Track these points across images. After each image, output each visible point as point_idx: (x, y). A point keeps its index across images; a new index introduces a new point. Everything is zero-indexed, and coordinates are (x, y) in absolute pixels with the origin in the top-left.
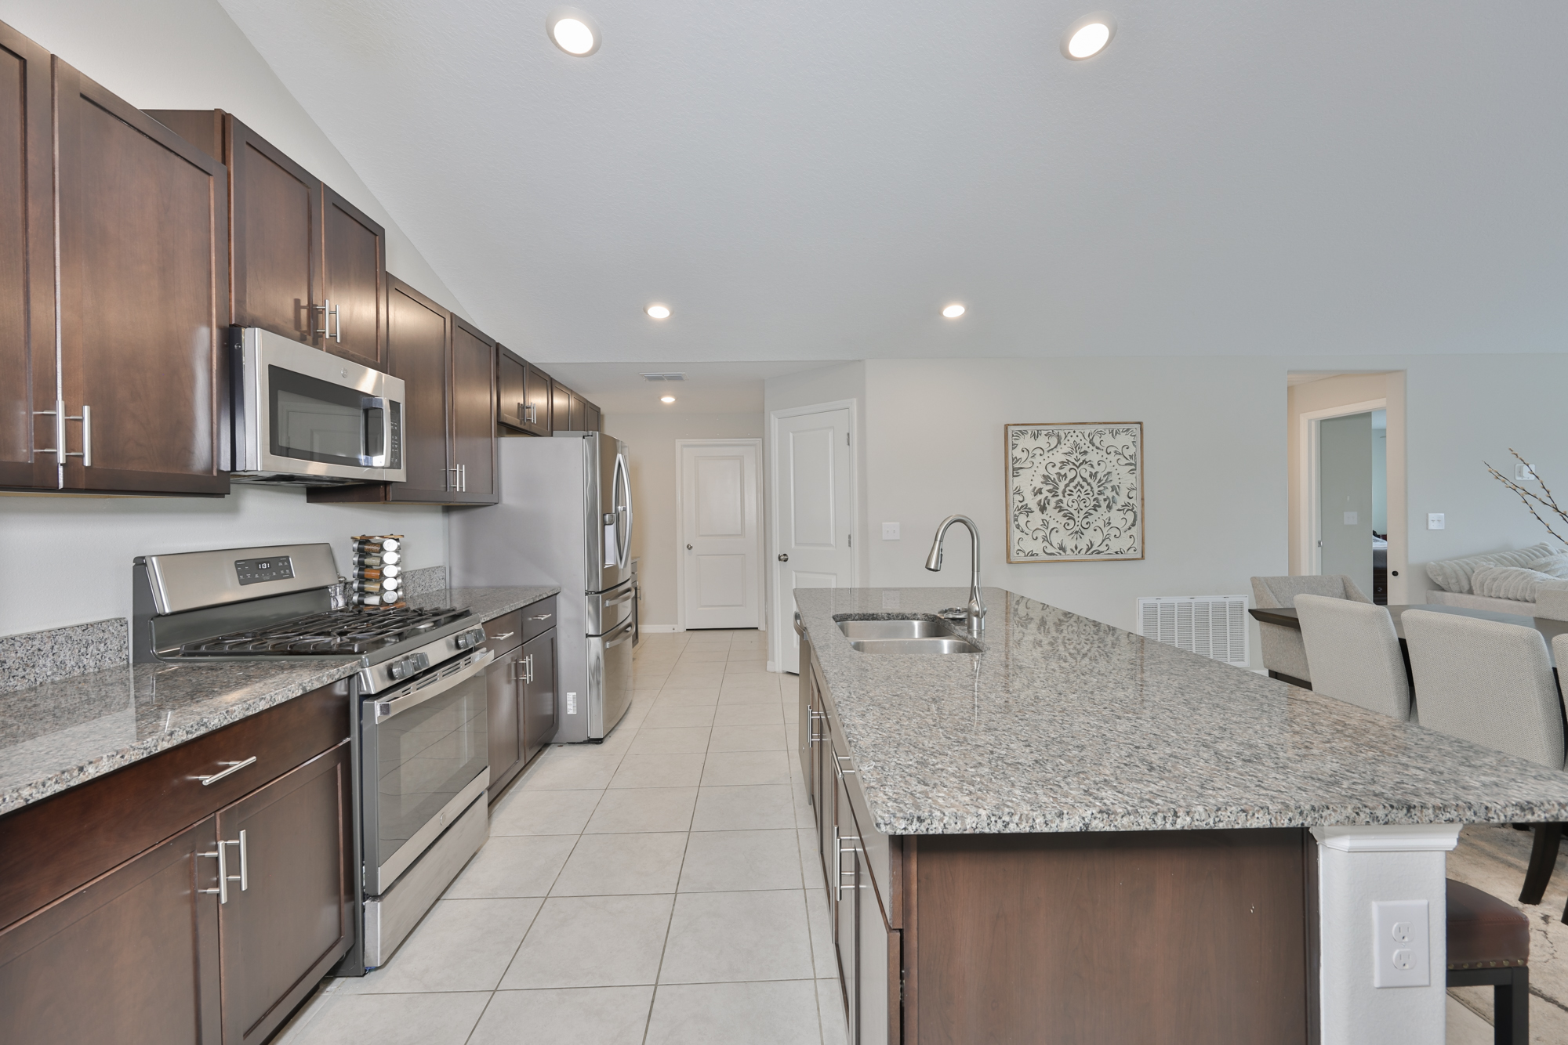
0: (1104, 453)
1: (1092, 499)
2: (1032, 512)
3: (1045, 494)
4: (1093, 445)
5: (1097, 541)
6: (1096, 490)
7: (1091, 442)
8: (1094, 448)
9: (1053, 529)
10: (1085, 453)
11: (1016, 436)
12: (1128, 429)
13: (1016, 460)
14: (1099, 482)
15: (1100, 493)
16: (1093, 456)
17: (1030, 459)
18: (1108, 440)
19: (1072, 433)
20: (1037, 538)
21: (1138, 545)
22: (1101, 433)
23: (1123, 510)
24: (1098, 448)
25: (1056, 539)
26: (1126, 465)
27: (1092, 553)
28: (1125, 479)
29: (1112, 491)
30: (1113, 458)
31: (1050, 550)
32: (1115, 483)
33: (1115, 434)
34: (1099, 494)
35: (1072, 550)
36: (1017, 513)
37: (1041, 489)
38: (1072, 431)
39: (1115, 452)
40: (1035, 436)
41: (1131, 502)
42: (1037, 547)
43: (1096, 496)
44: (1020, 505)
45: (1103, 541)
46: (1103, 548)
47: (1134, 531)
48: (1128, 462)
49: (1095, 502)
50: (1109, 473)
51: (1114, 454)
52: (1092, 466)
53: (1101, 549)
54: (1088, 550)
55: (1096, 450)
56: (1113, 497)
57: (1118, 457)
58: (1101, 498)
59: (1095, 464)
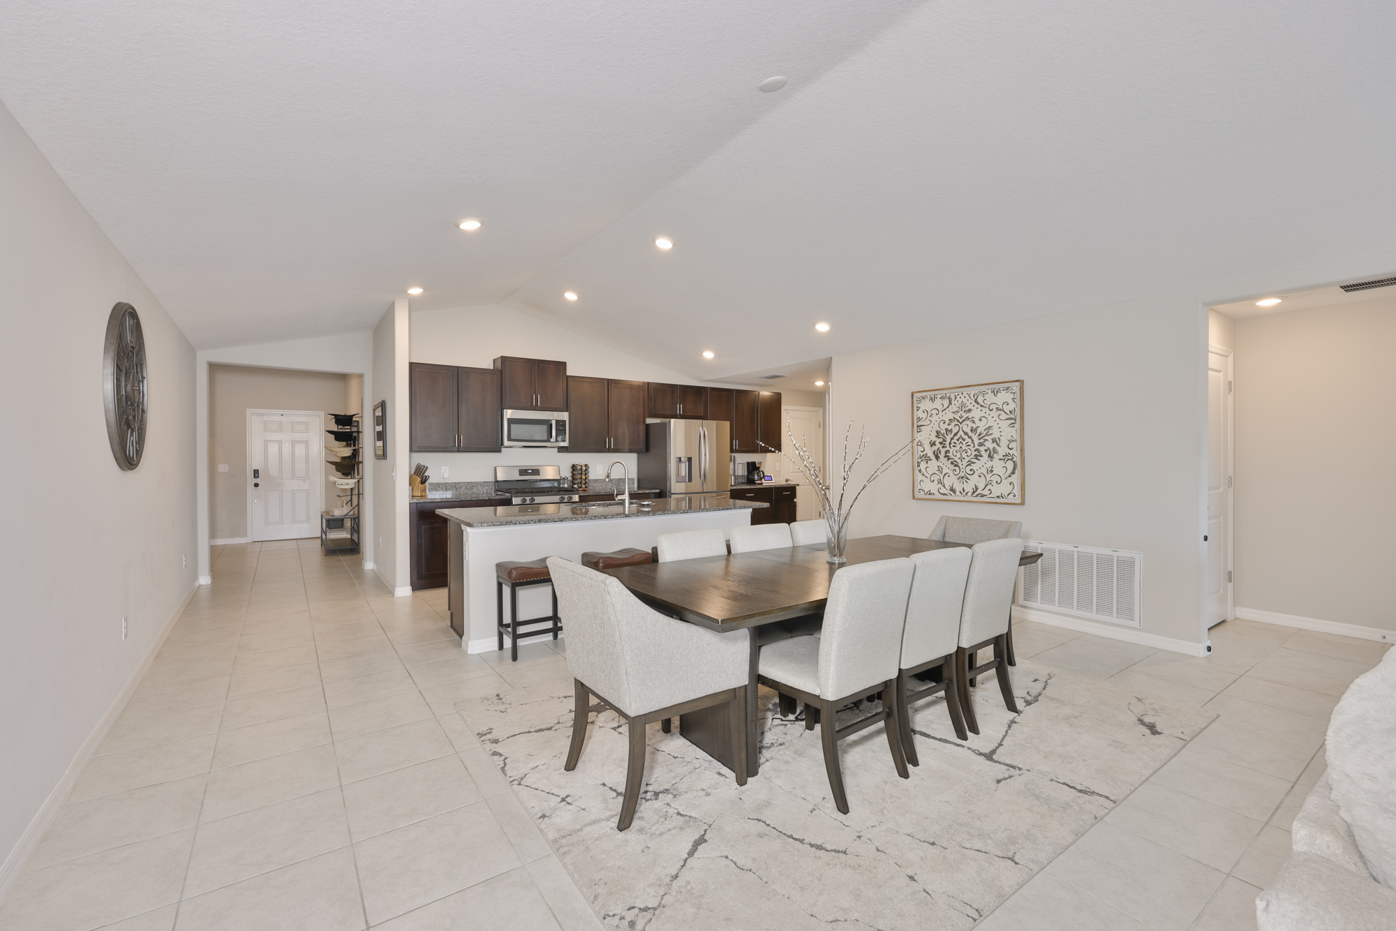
0: (987, 410)
1: (973, 450)
2: (931, 460)
3: (938, 445)
4: (978, 403)
5: (981, 487)
6: (976, 442)
7: (976, 401)
8: (979, 406)
9: (946, 474)
10: (970, 411)
11: (919, 401)
12: (1008, 388)
13: (919, 419)
14: (979, 435)
15: (981, 444)
16: (976, 413)
17: (929, 418)
18: (990, 398)
19: (961, 395)
20: (933, 481)
21: (1017, 491)
22: (984, 393)
23: (1004, 459)
24: (982, 406)
25: (948, 482)
26: (1007, 419)
27: (977, 495)
28: (1005, 432)
29: (993, 442)
30: (995, 413)
31: (943, 491)
32: (996, 435)
33: (995, 393)
34: (979, 446)
35: (960, 492)
36: (919, 460)
37: (935, 442)
38: (960, 394)
39: (997, 408)
40: (932, 400)
41: (1011, 452)
42: (934, 487)
43: (977, 447)
44: (922, 454)
45: (986, 486)
46: (985, 492)
47: (1015, 479)
48: (1008, 416)
49: (976, 453)
50: (990, 428)
51: (995, 410)
52: (973, 422)
53: (984, 493)
54: (974, 493)
55: (980, 408)
56: (994, 448)
57: (999, 412)
58: (982, 449)
59: (976, 420)
